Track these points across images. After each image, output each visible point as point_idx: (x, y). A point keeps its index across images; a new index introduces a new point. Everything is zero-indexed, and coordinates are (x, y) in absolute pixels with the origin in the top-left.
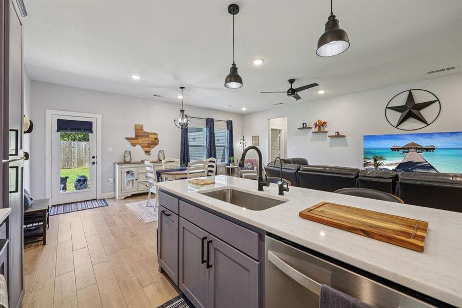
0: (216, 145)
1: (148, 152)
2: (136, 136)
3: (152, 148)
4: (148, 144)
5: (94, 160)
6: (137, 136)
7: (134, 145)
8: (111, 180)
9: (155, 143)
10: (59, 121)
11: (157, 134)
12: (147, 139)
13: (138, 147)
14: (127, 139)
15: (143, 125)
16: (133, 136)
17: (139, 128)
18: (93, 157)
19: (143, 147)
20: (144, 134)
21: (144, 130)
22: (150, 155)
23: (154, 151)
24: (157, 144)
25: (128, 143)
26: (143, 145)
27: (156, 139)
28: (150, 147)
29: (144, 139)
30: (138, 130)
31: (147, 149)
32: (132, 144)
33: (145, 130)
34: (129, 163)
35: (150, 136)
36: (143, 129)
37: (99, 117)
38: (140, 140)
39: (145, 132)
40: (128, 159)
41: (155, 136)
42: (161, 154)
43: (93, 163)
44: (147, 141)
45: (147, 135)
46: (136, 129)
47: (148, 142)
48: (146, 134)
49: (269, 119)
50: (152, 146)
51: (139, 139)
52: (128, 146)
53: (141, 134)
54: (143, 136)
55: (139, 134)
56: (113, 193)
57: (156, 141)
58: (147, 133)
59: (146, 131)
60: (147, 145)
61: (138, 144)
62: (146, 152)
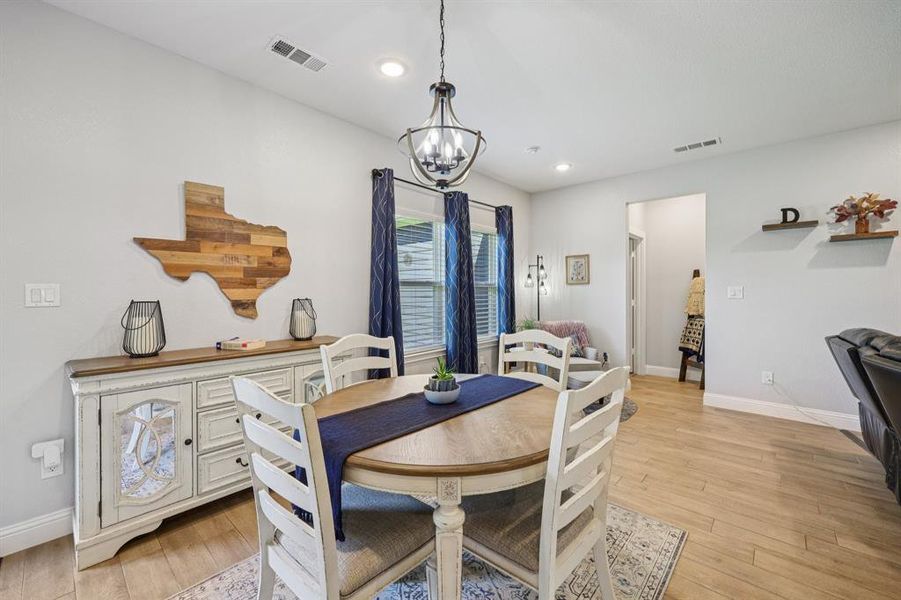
1: (244, 307)
2: (191, 233)
3: (264, 288)
4: (246, 270)
6: (195, 236)
7: (180, 274)
8: (52, 452)
9: (275, 266)
11: (284, 233)
12: (240, 250)
13: (202, 285)
14: (143, 243)
15: (222, 189)
16: (178, 234)
17: (203, 200)
19: (223, 284)
20: (226, 228)
21: (228, 210)
22: (253, 317)
23: (274, 301)
24: (285, 272)
25: (149, 266)
26: (223, 275)
27: (282, 252)
28: (254, 285)
29: (227, 249)
30: (202, 207)
31: (241, 294)
32: (169, 269)
33: (235, 209)
34: (153, 359)
35: (255, 239)
36: (221, 209)
38: (209, 255)
39: (233, 222)
40: (144, 342)
41: (277, 242)
42: (300, 314)
44: (242, 258)
45: (240, 233)
46: (189, 204)
47: (245, 264)
48: (238, 230)
49: (627, 204)
50: (261, 280)
51: (207, 247)
52: (149, 279)
53: (216, 227)
54: (220, 238)
55: (208, 225)
56: (64, 512)
57: (280, 261)
58: (244, 223)
59: (239, 216)
60: (241, 275)
61: (198, 269)
62: (237, 305)
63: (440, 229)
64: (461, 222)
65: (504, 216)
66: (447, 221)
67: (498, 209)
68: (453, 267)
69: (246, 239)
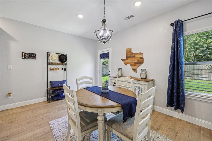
1: (134, 70)
2: (127, 57)
3: (138, 66)
7: (126, 64)
9: (140, 61)
10: (101, 54)
11: (142, 53)
12: (134, 59)
14: (122, 60)
16: (125, 58)
17: (129, 51)
18: (109, 71)
19: (131, 66)
21: (132, 52)
22: (136, 72)
24: (142, 63)
25: (123, 62)
26: (131, 64)
27: (142, 58)
28: (136, 66)
29: (132, 59)
31: (134, 67)
34: (121, 76)
35: (136, 56)
36: (131, 52)
38: (129, 61)
41: (140, 56)
42: (143, 72)
43: (109, 74)
46: (127, 52)
47: (134, 61)
48: (133, 55)
50: (137, 64)
51: (129, 59)
52: (123, 65)
53: (130, 55)
54: (131, 57)
57: (142, 60)
59: (134, 52)
60: (134, 64)
61: (128, 63)
62: (133, 69)
69: (134, 56)
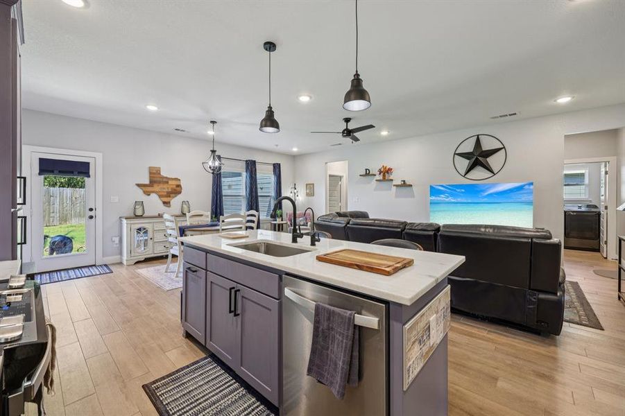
0: (259, 194)
1: (166, 204)
2: (150, 182)
3: (174, 197)
4: (168, 193)
5: (92, 213)
6: (152, 183)
7: (148, 193)
8: (117, 240)
9: (177, 190)
10: (41, 160)
11: (180, 180)
12: (165, 186)
13: (154, 197)
14: (138, 185)
15: (160, 168)
16: (147, 182)
17: (154, 172)
18: (91, 210)
19: (160, 196)
20: (161, 179)
22: (169, 207)
23: (176, 202)
24: (180, 193)
25: (140, 191)
26: (160, 194)
27: (179, 186)
28: (170, 197)
29: (161, 186)
30: (154, 173)
31: (166, 199)
32: (145, 192)
33: (163, 174)
34: (141, 217)
35: (170, 182)
36: (160, 174)
37: (99, 156)
38: (156, 188)
39: (163, 177)
40: (139, 212)
41: (177, 183)
42: (185, 206)
43: (91, 217)
44: (166, 188)
45: (166, 181)
46: (150, 173)
47: (167, 190)
48: (164, 180)
49: (326, 163)
50: (172, 195)
51: (155, 185)
52: (139, 195)
53: (158, 179)
54: (160, 182)
55: (155, 179)
56: (119, 256)
57: (178, 189)
58: (166, 178)
59: (165, 176)
60: (165, 194)
61: (153, 192)
62: (164, 203)
63: (244, 174)
64: (252, 172)
65: (277, 168)
66: (246, 172)
67: (274, 164)
68: (248, 190)
69: (167, 182)
